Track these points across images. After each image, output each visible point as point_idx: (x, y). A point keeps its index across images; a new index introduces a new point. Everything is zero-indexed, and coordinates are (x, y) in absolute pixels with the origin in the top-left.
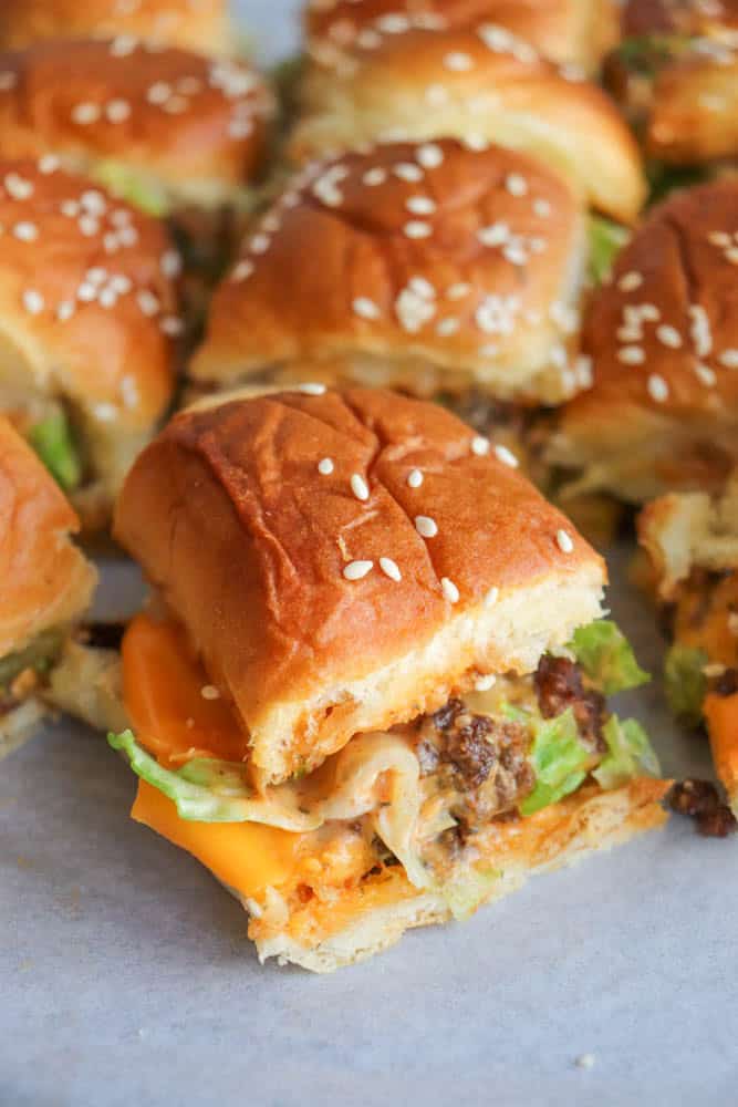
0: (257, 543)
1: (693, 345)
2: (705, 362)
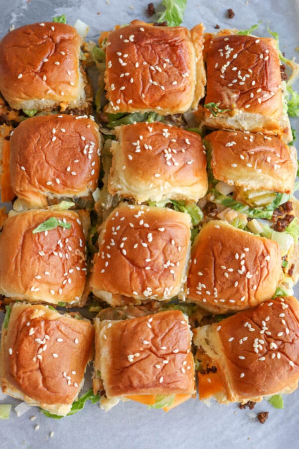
1: (214, 295)
2: (216, 299)
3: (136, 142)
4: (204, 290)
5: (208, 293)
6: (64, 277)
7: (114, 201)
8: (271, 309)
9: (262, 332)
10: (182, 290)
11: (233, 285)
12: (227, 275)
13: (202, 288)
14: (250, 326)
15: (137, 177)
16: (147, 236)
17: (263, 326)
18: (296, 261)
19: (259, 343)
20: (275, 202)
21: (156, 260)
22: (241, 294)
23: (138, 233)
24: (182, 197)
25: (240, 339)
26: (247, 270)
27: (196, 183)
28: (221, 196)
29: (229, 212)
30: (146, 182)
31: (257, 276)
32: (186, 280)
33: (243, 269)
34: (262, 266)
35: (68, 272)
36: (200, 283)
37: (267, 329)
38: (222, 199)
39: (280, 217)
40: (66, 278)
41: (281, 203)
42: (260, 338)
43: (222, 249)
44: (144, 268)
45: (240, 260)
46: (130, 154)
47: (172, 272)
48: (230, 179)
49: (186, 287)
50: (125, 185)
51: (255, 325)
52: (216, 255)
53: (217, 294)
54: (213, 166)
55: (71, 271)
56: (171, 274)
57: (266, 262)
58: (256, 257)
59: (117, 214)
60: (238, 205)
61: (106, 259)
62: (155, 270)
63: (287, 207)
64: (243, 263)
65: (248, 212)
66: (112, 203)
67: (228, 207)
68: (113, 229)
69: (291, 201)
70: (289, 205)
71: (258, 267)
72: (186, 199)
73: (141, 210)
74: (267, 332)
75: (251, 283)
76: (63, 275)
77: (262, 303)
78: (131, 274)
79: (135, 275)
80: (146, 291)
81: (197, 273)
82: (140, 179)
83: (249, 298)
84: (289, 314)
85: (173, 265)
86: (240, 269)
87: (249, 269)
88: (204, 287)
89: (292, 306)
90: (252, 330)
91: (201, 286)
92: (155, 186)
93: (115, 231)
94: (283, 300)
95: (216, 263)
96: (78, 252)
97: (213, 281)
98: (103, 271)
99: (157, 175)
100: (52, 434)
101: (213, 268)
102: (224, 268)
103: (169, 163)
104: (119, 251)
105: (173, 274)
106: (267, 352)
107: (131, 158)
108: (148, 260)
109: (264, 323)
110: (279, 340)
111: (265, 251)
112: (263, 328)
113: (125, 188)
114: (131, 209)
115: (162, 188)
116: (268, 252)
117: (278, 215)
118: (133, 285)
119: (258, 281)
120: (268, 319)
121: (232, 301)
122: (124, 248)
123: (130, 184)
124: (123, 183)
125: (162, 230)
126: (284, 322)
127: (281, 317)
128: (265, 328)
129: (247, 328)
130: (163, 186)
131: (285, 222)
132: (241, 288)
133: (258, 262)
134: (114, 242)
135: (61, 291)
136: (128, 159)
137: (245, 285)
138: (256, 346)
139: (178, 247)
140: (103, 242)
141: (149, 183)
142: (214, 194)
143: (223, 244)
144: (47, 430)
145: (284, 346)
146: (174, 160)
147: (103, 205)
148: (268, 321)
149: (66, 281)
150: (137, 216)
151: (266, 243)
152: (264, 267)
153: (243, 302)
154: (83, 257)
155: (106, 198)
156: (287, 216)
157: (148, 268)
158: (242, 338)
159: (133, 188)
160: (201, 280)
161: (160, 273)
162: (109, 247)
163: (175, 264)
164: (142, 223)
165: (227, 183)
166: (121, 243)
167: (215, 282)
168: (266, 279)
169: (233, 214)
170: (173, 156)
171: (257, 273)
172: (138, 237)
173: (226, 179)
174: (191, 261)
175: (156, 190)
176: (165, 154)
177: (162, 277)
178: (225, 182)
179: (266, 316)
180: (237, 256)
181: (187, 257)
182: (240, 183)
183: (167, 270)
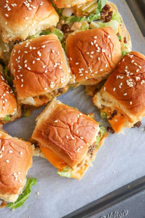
0: (66, 152)
1: (90, 72)
2: (92, 73)
3: (6, 5)
4: (83, 72)
5: (87, 72)
6: (2, 99)
7: (10, 47)
8: (125, 62)
9: (128, 75)
10: (71, 77)
11: (98, 60)
12: (92, 56)
13: (82, 71)
14: (120, 76)
15: (16, 25)
16: (37, 54)
17: (126, 72)
18: (125, 35)
19: (130, 82)
20: (99, 8)
21: (48, 65)
22: (104, 63)
23: (31, 54)
24: (47, 26)
25: (119, 86)
26: (101, 49)
27: (50, 15)
28: (68, 19)
29: (76, 24)
30: (22, 25)
31: (108, 49)
32: (70, 71)
33: (99, 48)
34: (108, 43)
35: (3, 96)
36: (79, 69)
37: (129, 72)
38: (69, 20)
39: (105, 15)
40: (4, 100)
41: (102, 7)
42: (128, 79)
43: (82, 44)
44: (44, 72)
45: (95, 45)
46: (6, 14)
47: (60, 68)
48: (68, 5)
49: (72, 75)
50: (11, 33)
51: (122, 74)
52: (80, 49)
53: (92, 70)
54: (55, 2)
55: (4, 95)
56: (60, 69)
57: (109, 39)
58: (102, 39)
59: (15, 51)
60: (79, 18)
61: (21, 78)
62: (51, 71)
63: (106, 8)
64: (97, 45)
65: (86, 20)
66: (9, 48)
67: (74, 22)
68: (17, 60)
69: (107, 4)
70: (107, 6)
71: (106, 44)
72: (49, 27)
73: (27, 42)
74: (130, 74)
75: (107, 54)
76: (1, 99)
77: (118, 63)
78: (39, 79)
79: (41, 78)
80: (51, 85)
81: (75, 64)
82: (18, 25)
83: (110, 64)
84: (136, 59)
85: (59, 64)
86: (97, 49)
87: (102, 47)
88: (83, 69)
89: (135, 54)
90: (122, 77)
91: (81, 70)
92: (28, 25)
93: (18, 60)
94: (129, 54)
95: (83, 53)
96: (3, 83)
97: (86, 64)
98: (22, 86)
99: (27, 18)
100: (38, 193)
101: (82, 56)
102: (88, 53)
103: (30, 9)
104: (26, 70)
105: (62, 69)
106: (136, 84)
107: (7, 15)
108: (44, 67)
109: (126, 71)
110: (139, 74)
111: (106, 34)
112: (127, 73)
113: (12, 35)
114: (21, 45)
115: (33, 25)
116: (108, 34)
117: (104, 15)
118: (42, 85)
119: (110, 52)
120: (127, 67)
121: (101, 70)
122: (28, 66)
123: (14, 31)
124: (10, 33)
125: (44, 46)
126: (136, 64)
127: (133, 63)
128: (128, 73)
129: (119, 78)
130: (33, 23)
131: (109, 17)
132: (103, 60)
133: (105, 41)
134: (21, 66)
135: (4, 108)
136: (6, 17)
137: (104, 57)
138: (129, 84)
139: (57, 53)
140: (15, 70)
141: (24, 25)
142: (63, 19)
143: (82, 42)
144: (34, 193)
145: (143, 75)
146: (32, 6)
147: (5, 51)
148: (127, 69)
149: (4, 101)
150: (27, 46)
151: (104, 29)
152: (109, 43)
153: (108, 68)
154: (7, 85)
155: (5, 46)
156: (109, 13)
157: (46, 72)
158: (120, 85)
159: (16, 32)
160: (79, 67)
161: (54, 71)
162: (19, 71)
163: (60, 63)
164: (31, 48)
165: (67, 8)
166: (25, 64)
167: (87, 64)
168: (114, 49)
169: (79, 25)
170: (30, 4)
171: (107, 47)
172: (33, 57)
173: (65, 5)
174: (68, 59)
175: (30, 28)
176: (25, 4)
177: (56, 73)
178: (66, 7)
179: (125, 67)
180: (92, 44)
181: (65, 57)
182: (74, 3)
183: (57, 68)
